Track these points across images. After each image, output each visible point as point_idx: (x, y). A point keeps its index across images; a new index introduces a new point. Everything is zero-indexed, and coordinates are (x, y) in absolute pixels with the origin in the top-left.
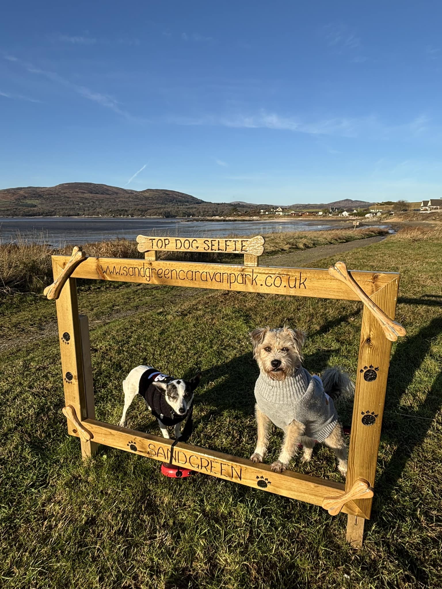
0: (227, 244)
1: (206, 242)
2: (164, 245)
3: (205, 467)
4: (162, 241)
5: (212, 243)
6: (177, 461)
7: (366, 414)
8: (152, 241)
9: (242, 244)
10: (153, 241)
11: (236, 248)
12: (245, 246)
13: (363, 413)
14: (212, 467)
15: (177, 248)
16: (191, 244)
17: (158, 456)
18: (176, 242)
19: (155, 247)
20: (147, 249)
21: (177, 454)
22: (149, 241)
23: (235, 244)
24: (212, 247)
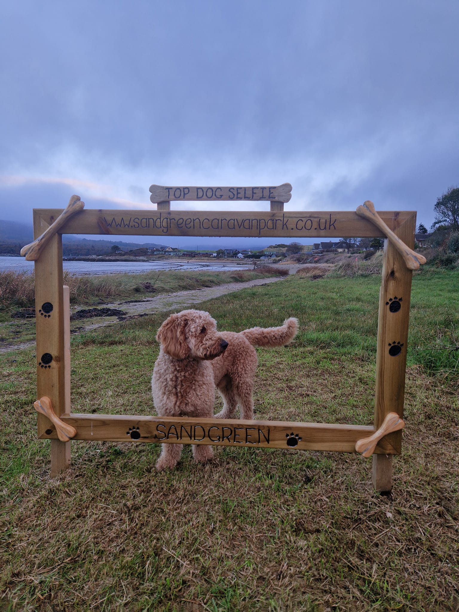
1: (231, 190)
2: (183, 194)
3: (227, 437)
4: (181, 191)
5: (237, 191)
6: (193, 438)
7: (392, 345)
8: (169, 191)
9: (270, 191)
10: (170, 190)
11: (263, 195)
12: (272, 193)
13: (390, 344)
14: (235, 435)
15: (199, 197)
16: (214, 193)
17: (168, 438)
18: (197, 191)
19: (172, 197)
20: (162, 200)
21: (193, 429)
22: (165, 191)
23: (263, 192)
24: (237, 195)
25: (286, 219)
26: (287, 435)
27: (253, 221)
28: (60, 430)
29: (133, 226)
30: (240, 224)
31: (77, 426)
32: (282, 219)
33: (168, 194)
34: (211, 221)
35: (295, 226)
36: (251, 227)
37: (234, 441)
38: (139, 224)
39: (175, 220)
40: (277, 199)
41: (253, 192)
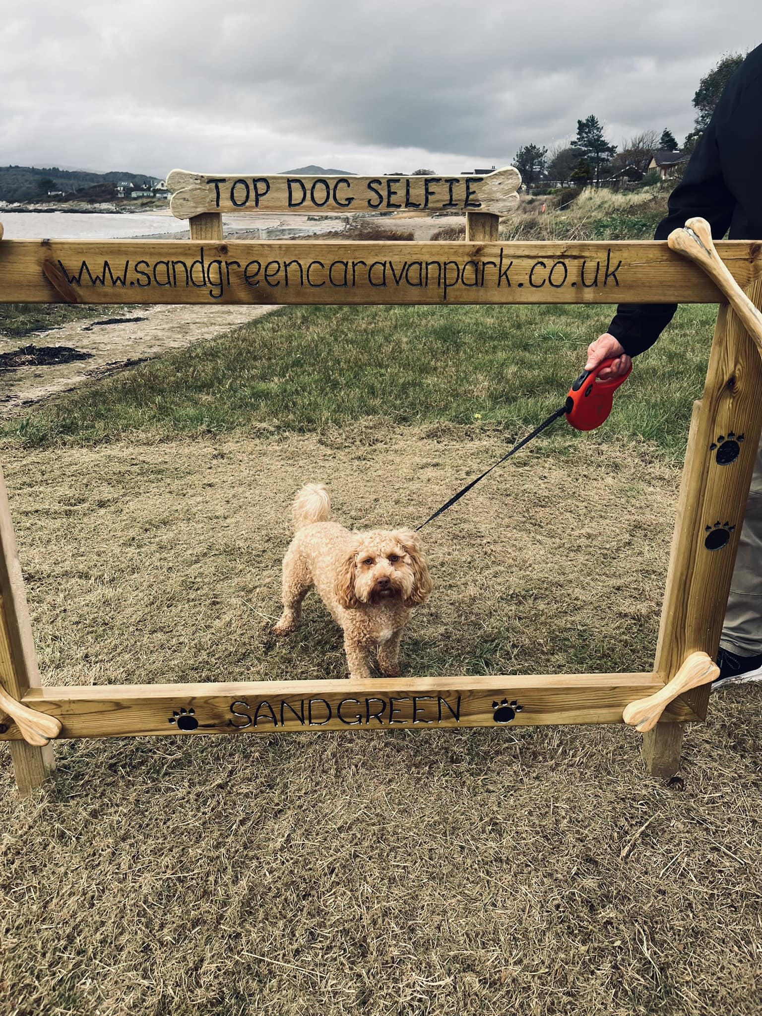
0: (430, 191)
1: (373, 185)
2: (252, 194)
3: (376, 716)
4: (247, 187)
5: (389, 186)
6: (307, 722)
7: (713, 529)
8: (217, 187)
9: (468, 188)
10: (220, 185)
11: (451, 199)
12: (474, 192)
13: (708, 528)
14: (392, 710)
15: (293, 202)
16: (331, 192)
17: (255, 724)
18: (290, 187)
19: (225, 203)
20: (200, 210)
21: (306, 706)
22: (208, 187)
23: (451, 190)
24: (389, 196)
25: (506, 262)
26: (495, 704)
27: (429, 267)
28: (26, 727)
29: (135, 282)
30: (398, 273)
31: (62, 715)
32: (497, 261)
33: (215, 195)
34: (327, 267)
35: (527, 277)
36: (424, 281)
37: (390, 721)
38: (149, 277)
39: (239, 266)
40: (484, 208)
41: (427, 189)
